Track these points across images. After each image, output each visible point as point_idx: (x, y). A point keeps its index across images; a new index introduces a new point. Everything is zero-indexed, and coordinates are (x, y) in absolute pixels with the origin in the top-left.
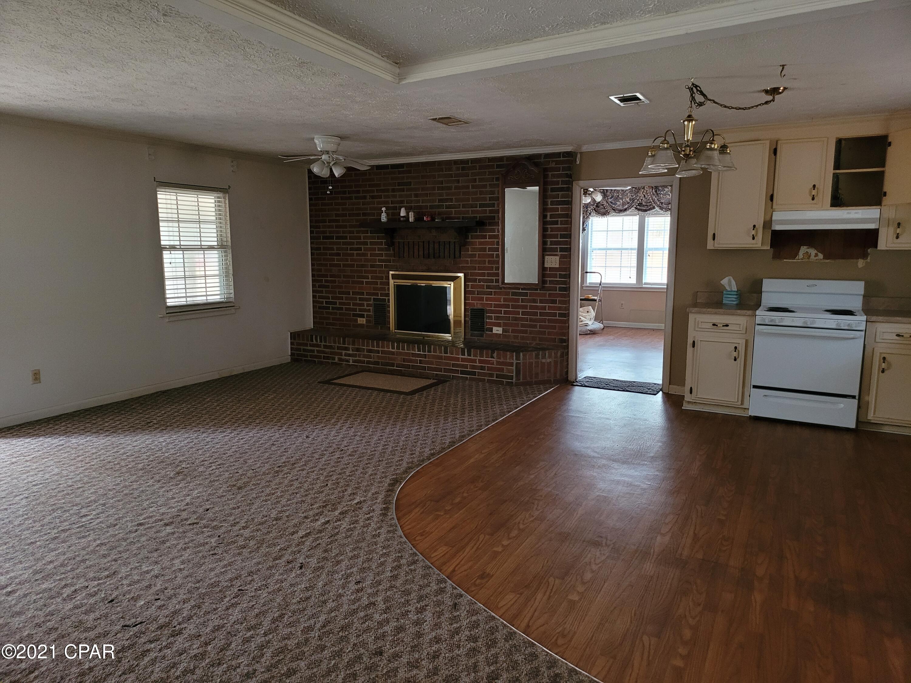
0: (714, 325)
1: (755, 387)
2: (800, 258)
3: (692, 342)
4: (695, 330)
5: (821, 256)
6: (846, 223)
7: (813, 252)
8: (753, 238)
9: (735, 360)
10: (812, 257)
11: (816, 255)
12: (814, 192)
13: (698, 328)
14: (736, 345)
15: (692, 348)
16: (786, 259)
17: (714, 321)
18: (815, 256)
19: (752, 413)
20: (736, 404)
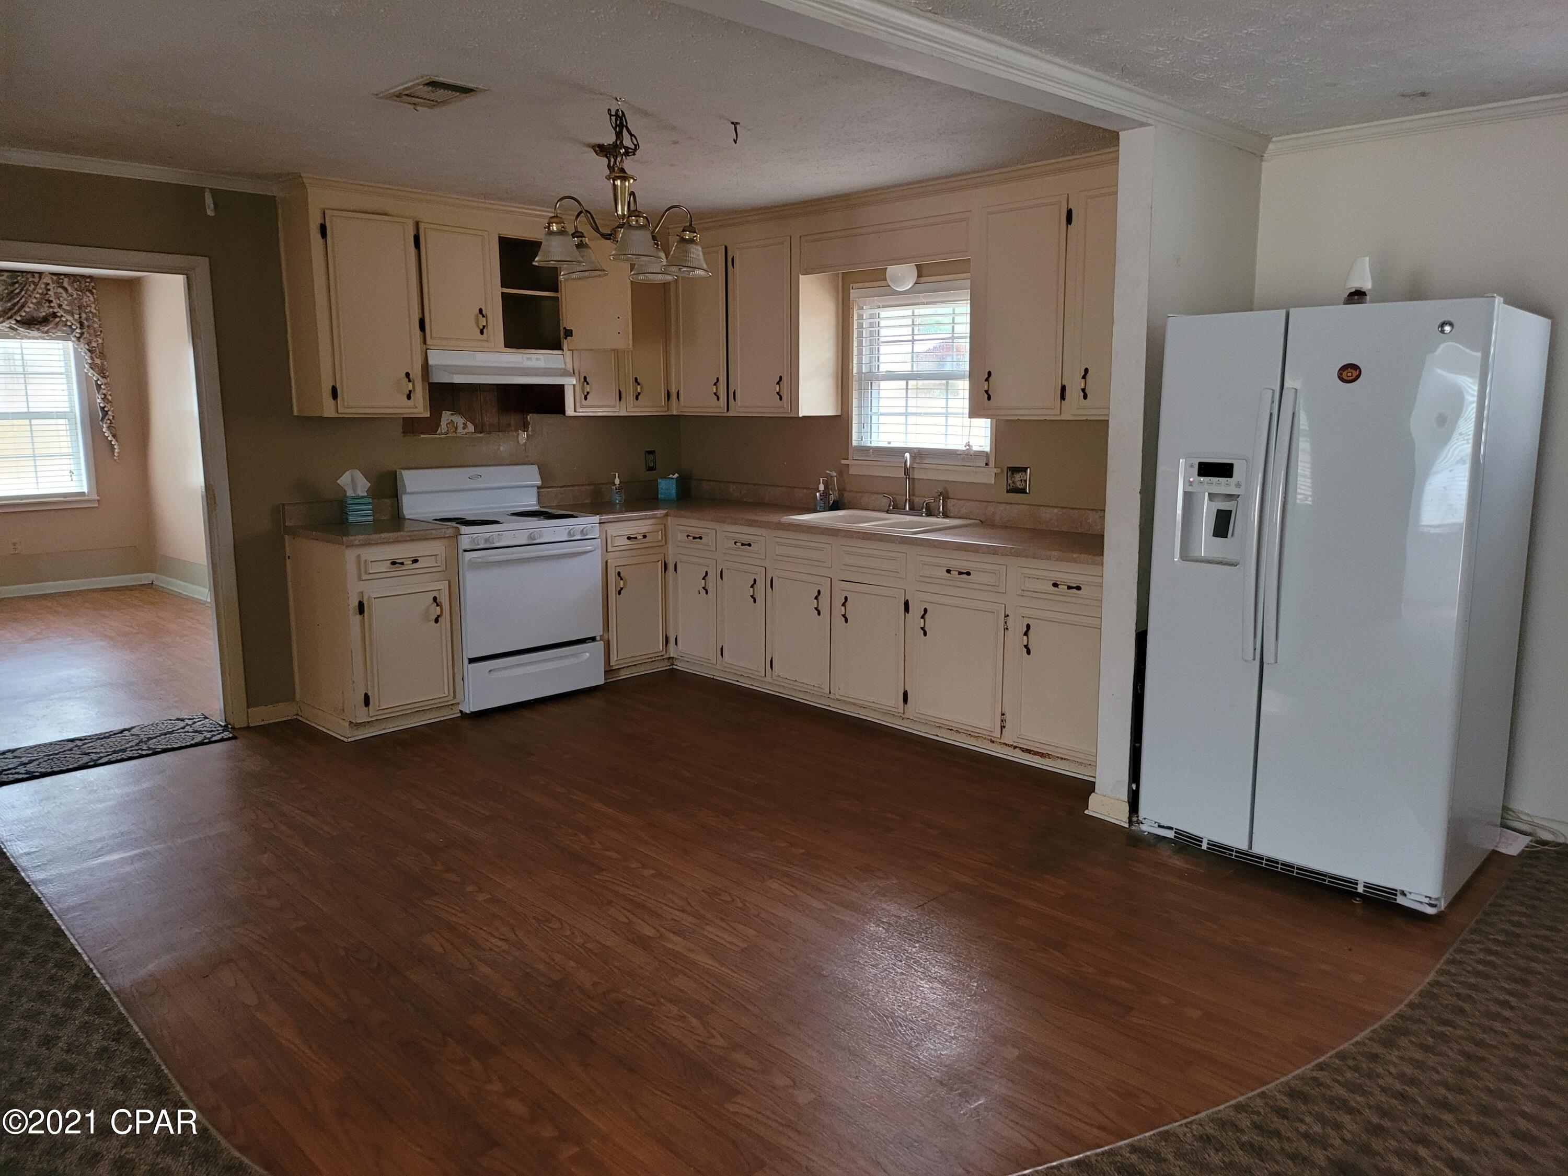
0: (394, 563)
1: (472, 661)
2: (443, 431)
3: (357, 604)
4: (360, 579)
5: (471, 428)
6: (528, 375)
7: (459, 420)
8: (409, 397)
9: (437, 621)
10: (460, 429)
11: (465, 426)
12: (483, 322)
13: (366, 573)
14: (435, 594)
15: (358, 617)
16: (423, 433)
17: (394, 557)
18: (464, 428)
19: (470, 706)
20: (445, 699)
